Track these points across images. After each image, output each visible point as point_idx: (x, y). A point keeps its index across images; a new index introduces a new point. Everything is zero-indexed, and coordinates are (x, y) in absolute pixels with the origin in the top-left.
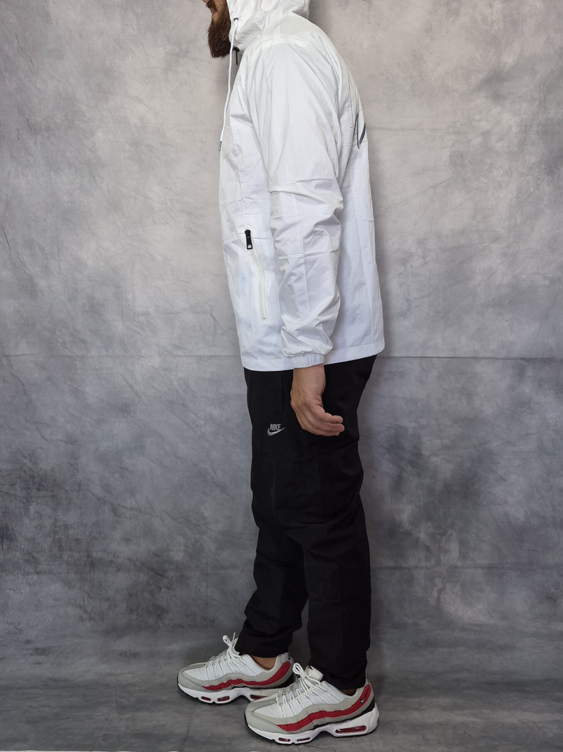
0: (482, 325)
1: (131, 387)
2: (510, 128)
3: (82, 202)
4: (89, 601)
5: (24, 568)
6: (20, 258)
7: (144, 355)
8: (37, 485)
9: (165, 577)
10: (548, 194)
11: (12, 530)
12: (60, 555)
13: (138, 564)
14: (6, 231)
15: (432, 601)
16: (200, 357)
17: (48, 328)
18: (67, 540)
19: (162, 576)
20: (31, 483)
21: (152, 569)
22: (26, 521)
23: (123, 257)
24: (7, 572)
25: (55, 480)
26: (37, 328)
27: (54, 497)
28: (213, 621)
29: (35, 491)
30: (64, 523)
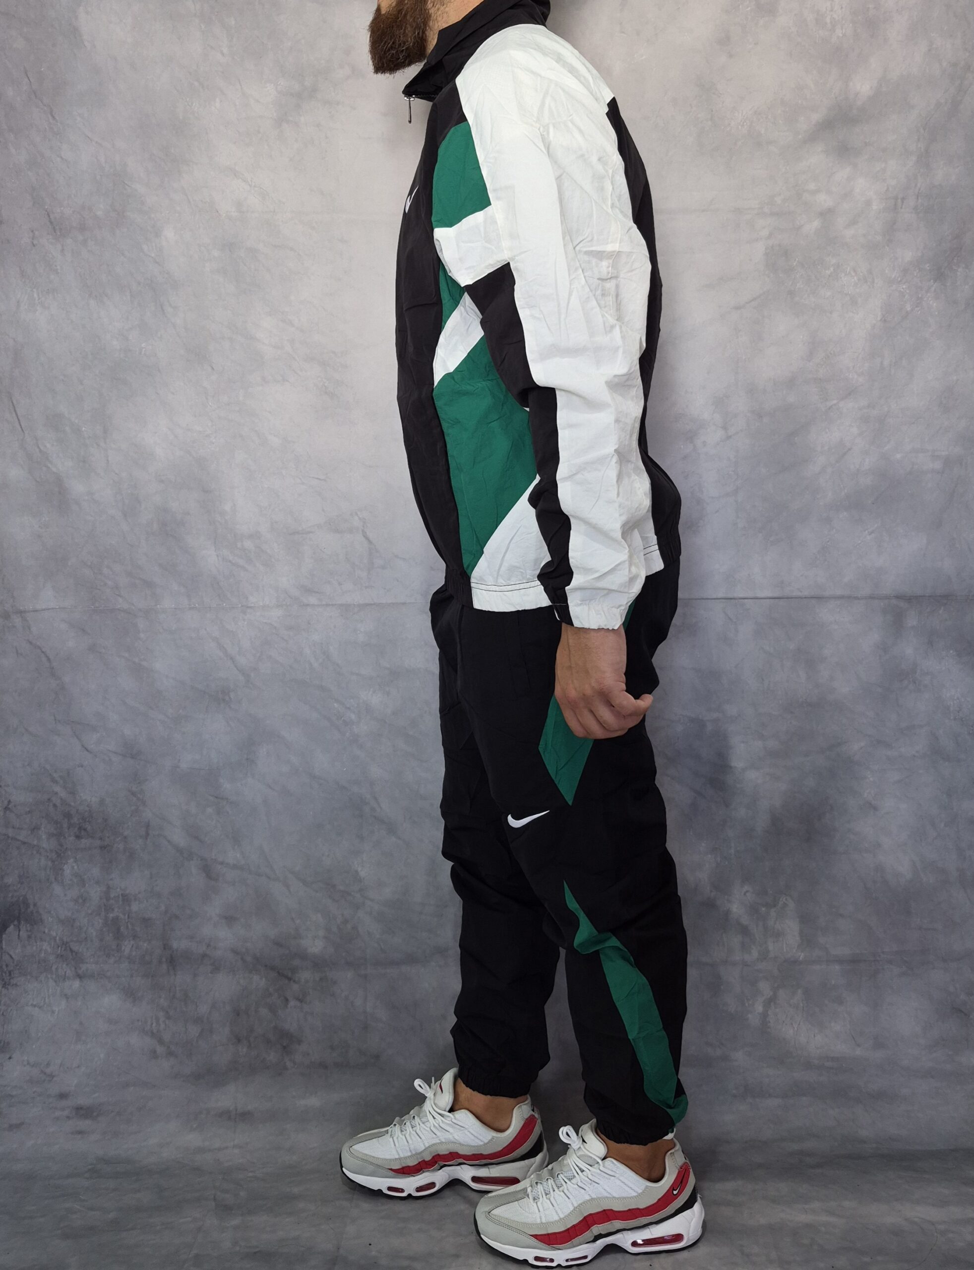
0: (828, 542)
1: (232, 658)
2: (868, 203)
3: (144, 349)
4: (167, 1023)
5: (57, 969)
6: (40, 446)
7: (253, 605)
8: (76, 829)
9: (294, 981)
10: (937, 313)
11: (35, 905)
12: (117, 946)
13: (249, 959)
14: (15, 402)
15: (754, 1019)
16: (346, 608)
17: (89, 564)
18: (127, 923)
19: (290, 979)
20: (65, 825)
21: (273, 968)
22: (57, 889)
23: (214, 441)
24: (29, 977)
25: (105, 820)
26: (70, 564)
27: (105, 848)
28: (377, 1057)
29: (72, 838)
30: (122, 892)
